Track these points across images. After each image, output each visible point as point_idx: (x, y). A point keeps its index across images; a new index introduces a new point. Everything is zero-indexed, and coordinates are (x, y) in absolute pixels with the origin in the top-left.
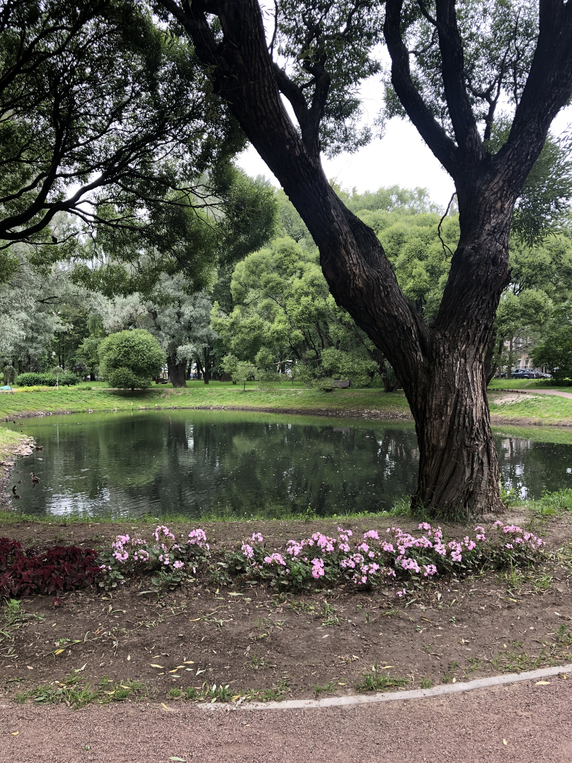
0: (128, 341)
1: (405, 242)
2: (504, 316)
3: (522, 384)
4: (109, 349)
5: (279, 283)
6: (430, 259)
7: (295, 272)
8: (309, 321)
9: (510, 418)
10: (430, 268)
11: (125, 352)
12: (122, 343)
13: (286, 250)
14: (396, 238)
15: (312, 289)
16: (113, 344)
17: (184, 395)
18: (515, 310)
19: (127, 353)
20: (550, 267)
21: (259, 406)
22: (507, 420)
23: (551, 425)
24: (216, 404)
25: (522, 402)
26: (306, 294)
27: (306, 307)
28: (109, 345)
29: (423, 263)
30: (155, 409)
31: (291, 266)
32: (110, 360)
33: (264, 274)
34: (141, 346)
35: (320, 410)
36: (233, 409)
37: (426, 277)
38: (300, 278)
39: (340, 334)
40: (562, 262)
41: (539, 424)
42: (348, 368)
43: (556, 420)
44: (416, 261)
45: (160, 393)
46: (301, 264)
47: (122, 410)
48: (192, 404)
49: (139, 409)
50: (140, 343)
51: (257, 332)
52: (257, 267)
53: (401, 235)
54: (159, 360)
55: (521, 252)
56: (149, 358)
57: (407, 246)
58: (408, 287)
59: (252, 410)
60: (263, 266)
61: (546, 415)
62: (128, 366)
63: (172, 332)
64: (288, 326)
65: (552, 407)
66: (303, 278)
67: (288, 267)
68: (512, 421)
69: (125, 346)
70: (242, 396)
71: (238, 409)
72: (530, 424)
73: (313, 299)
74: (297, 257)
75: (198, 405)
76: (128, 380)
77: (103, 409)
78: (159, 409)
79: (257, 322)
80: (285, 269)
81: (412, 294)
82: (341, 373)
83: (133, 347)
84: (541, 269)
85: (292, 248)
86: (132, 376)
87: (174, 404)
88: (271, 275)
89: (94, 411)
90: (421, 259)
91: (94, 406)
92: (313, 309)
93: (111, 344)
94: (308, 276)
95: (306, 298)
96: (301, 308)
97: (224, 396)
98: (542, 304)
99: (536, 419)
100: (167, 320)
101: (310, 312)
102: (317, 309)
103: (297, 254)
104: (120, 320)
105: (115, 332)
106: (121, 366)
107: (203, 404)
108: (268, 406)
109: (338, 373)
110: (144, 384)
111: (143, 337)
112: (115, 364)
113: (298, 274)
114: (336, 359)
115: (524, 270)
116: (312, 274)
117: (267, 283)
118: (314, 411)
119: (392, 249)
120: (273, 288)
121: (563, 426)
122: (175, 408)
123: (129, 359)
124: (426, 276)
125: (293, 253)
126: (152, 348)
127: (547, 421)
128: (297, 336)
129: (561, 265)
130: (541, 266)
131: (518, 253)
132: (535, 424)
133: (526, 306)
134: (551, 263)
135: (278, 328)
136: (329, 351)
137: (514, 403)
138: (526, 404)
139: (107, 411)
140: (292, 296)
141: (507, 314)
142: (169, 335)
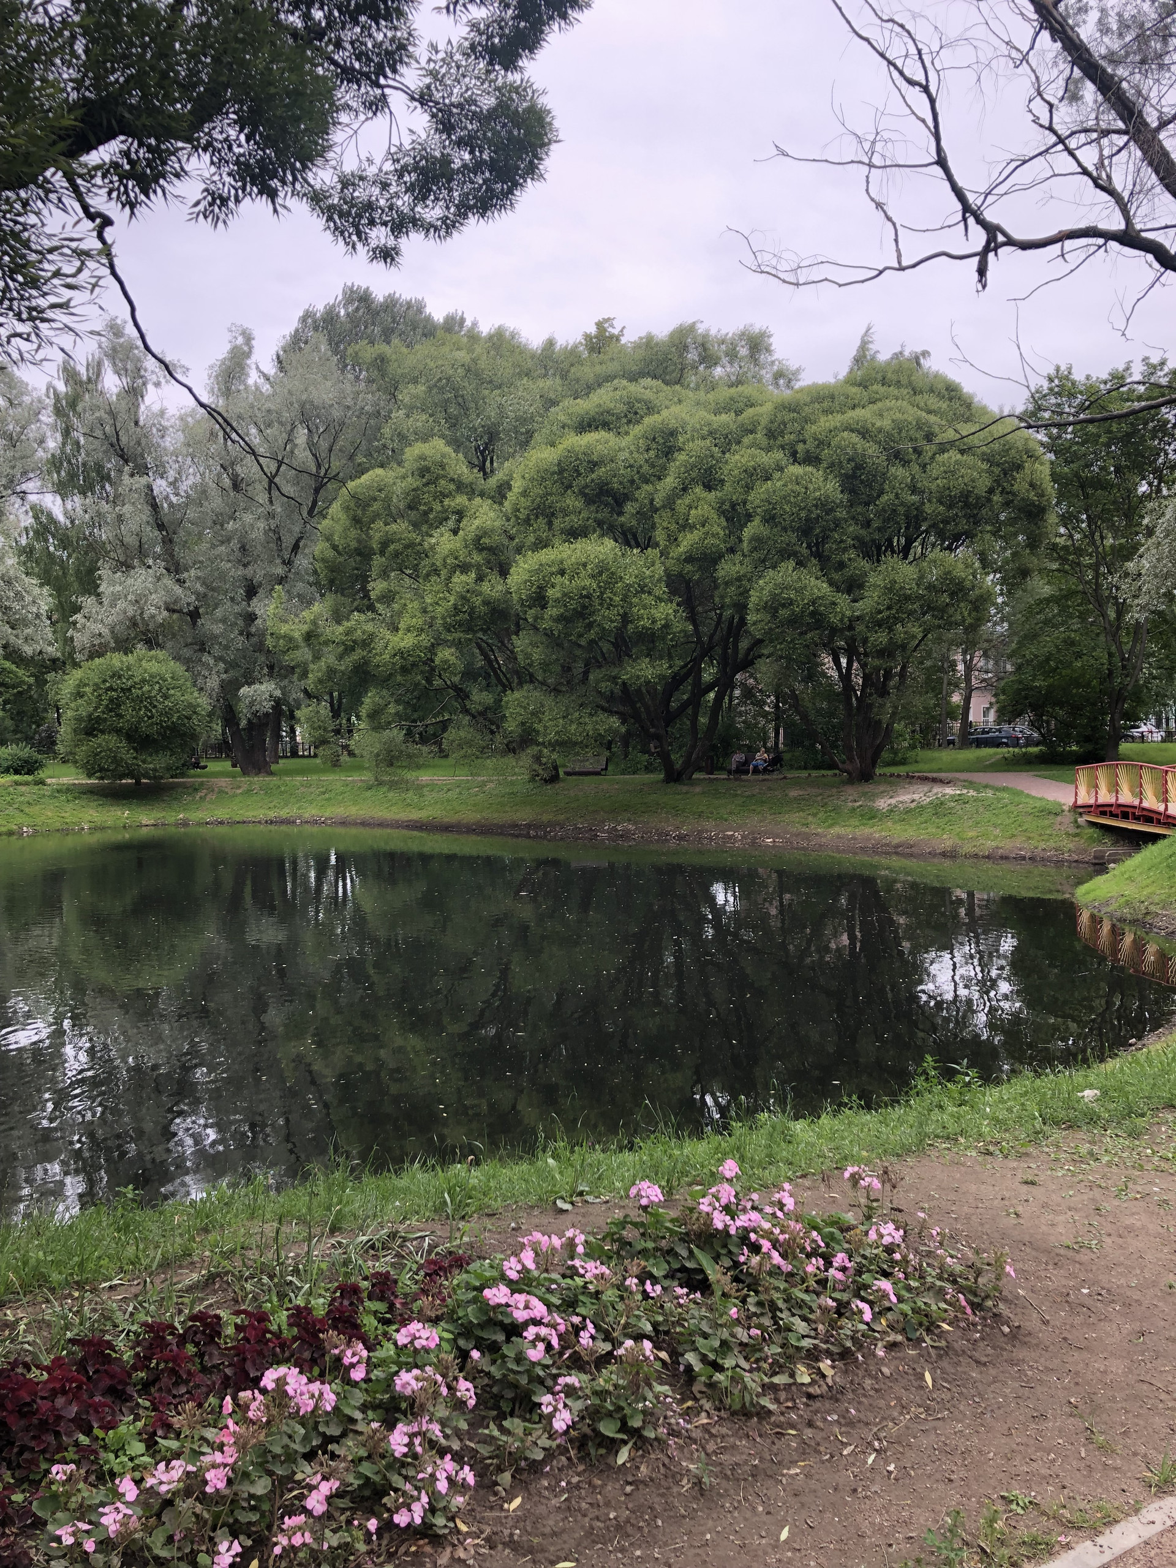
0: (120, 677)
1: (680, 449)
2: (880, 612)
3: (979, 760)
4: (80, 695)
5: (411, 545)
6: (728, 487)
7: (446, 519)
8: (470, 630)
9: (895, 842)
10: (726, 507)
11: (111, 700)
12: (105, 681)
13: (427, 470)
14: (662, 441)
15: (477, 558)
16: (86, 685)
17: (249, 792)
18: (907, 598)
19: (114, 706)
20: (989, 500)
21: (397, 817)
22: (887, 845)
23: (976, 856)
24: (311, 811)
25: (931, 803)
26: (464, 568)
27: (463, 598)
28: (78, 686)
29: (712, 496)
30: (177, 825)
31: (437, 507)
32: (79, 719)
33: (379, 524)
34: (146, 688)
35: (515, 826)
36: (344, 823)
37: (716, 529)
38: (455, 532)
39: (535, 656)
40: (1016, 487)
41: (950, 855)
42: (557, 733)
43: (989, 845)
44: (698, 490)
45: (196, 790)
46: (461, 500)
47: (103, 829)
48: (261, 814)
49: (141, 826)
50: (144, 681)
51: (358, 655)
52: (364, 510)
53: (673, 433)
54: (189, 718)
55: (924, 466)
56: (167, 713)
57: (681, 457)
58: (681, 549)
59: (382, 824)
60: (376, 506)
61: (971, 834)
62: (118, 731)
63: (231, 656)
64: (425, 640)
65: (988, 815)
66: (461, 533)
67: (431, 510)
68: (897, 846)
69: (111, 689)
70: (369, 794)
71: (355, 824)
72: (933, 854)
73: (480, 579)
74: (452, 487)
75: (272, 814)
76: (116, 761)
77: (58, 825)
78: (185, 824)
79: (359, 632)
80: (426, 513)
81: (689, 567)
82: (543, 744)
83: (129, 690)
84: (967, 505)
85: (442, 466)
86: (127, 754)
87: (222, 813)
88: (394, 527)
89: (36, 832)
90: (708, 487)
91: (39, 821)
92: (477, 601)
93: (82, 684)
94: (471, 527)
95: (464, 578)
96: (452, 599)
97: (332, 795)
98: (968, 584)
99: (947, 841)
100: (218, 629)
101: (473, 609)
102: (486, 603)
103: (452, 480)
104: (105, 631)
105: (91, 657)
106: (103, 732)
107: (284, 813)
108: (415, 815)
109: (538, 744)
110: (155, 770)
111: (153, 667)
112: (90, 728)
113: (451, 524)
114: (533, 714)
115: (928, 508)
116: (477, 522)
117: (385, 544)
118: (502, 827)
119: (653, 466)
120: (397, 554)
121: (1002, 858)
122: (221, 823)
123: (120, 716)
124: (718, 526)
125: (444, 476)
126: (172, 692)
127: (968, 848)
128: (446, 661)
129: (1014, 494)
130: (967, 497)
131: (916, 468)
132: (944, 854)
133: (930, 587)
134: (991, 491)
135: (402, 645)
136: (517, 694)
137: (913, 805)
138: (939, 808)
139: (65, 832)
140: (436, 572)
141: (889, 608)
142: (225, 662)
